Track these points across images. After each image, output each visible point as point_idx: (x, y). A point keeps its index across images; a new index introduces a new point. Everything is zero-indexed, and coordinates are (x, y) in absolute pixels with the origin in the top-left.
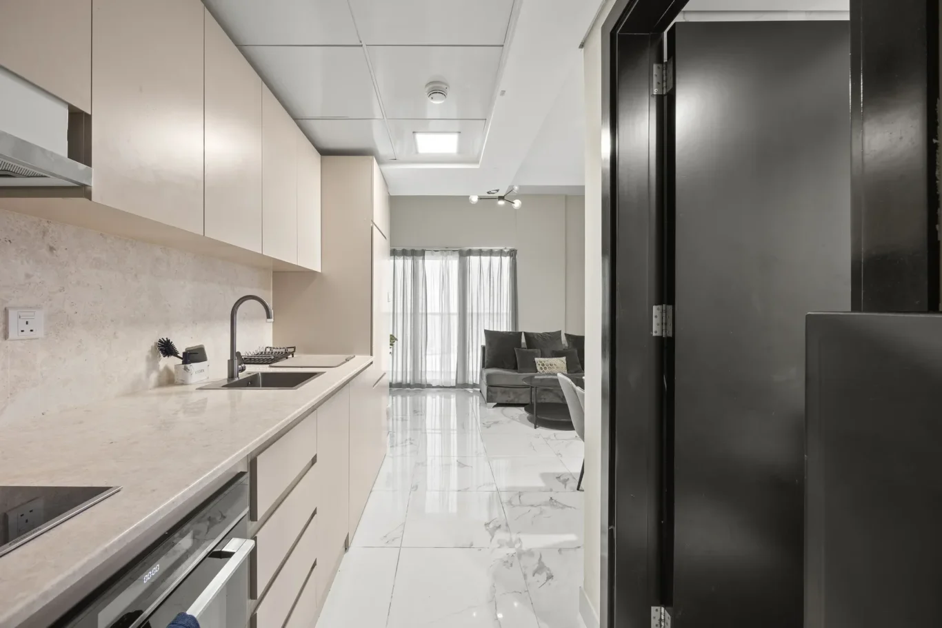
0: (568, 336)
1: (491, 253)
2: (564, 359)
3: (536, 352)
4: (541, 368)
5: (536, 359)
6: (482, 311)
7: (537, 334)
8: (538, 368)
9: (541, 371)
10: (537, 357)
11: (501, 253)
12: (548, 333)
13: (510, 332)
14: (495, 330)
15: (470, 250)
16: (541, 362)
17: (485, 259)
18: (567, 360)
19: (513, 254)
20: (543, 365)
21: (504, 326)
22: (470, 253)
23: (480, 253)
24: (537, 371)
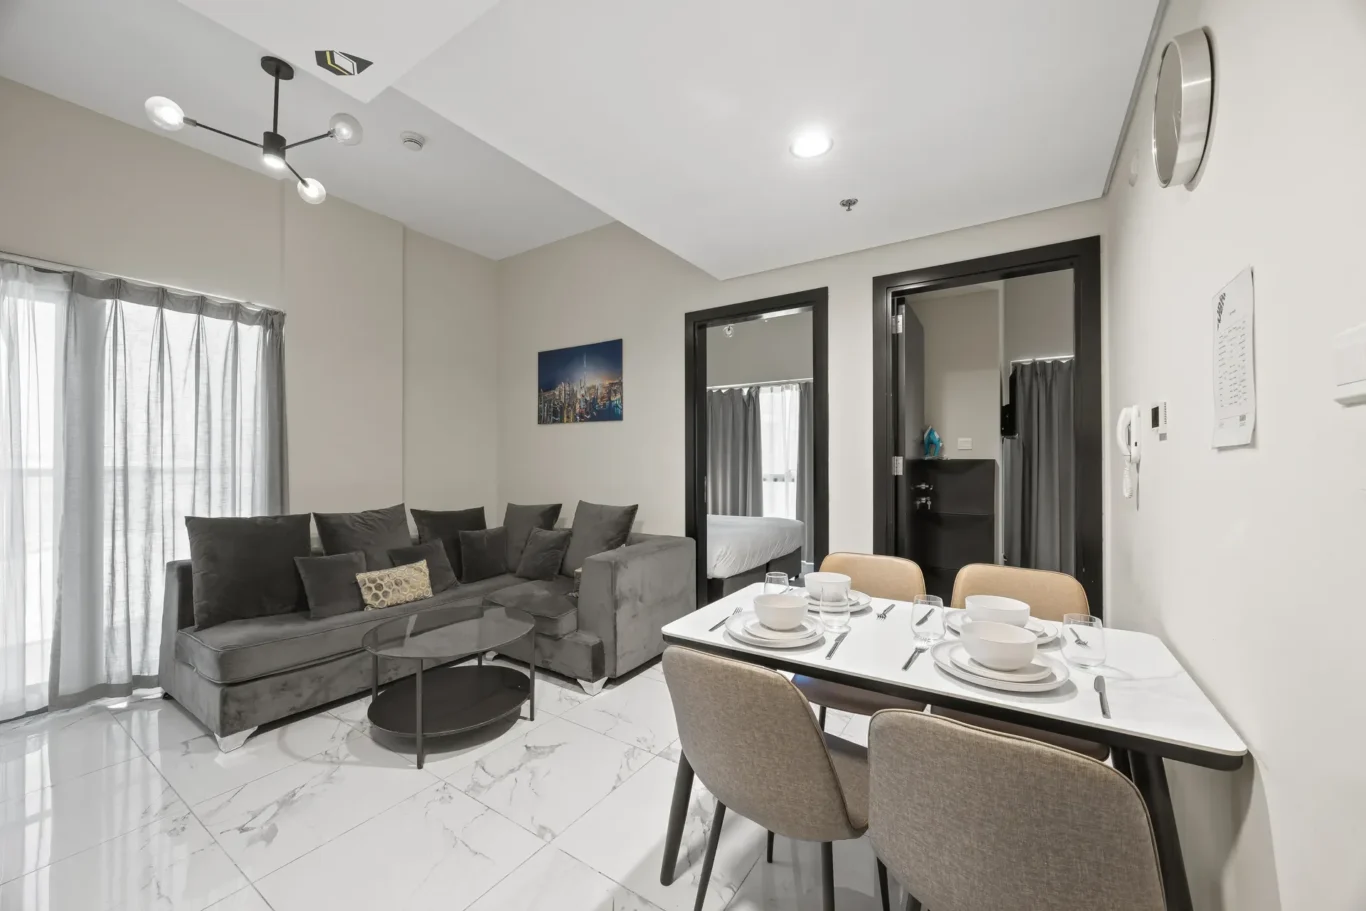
0: (419, 515)
1: (200, 306)
2: (423, 564)
3: (356, 559)
4: (376, 597)
5: (360, 577)
6: (167, 464)
7: (350, 516)
8: (367, 597)
9: (376, 603)
10: (360, 571)
11: (235, 312)
12: (377, 512)
13: (264, 518)
14: (216, 514)
15: (119, 282)
16: (373, 581)
17: (180, 322)
18: (429, 566)
19: (272, 321)
20: (379, 588)
21: (248, 504)
22: (117, 289)
23: (161, 298)
24: (363, 605)
